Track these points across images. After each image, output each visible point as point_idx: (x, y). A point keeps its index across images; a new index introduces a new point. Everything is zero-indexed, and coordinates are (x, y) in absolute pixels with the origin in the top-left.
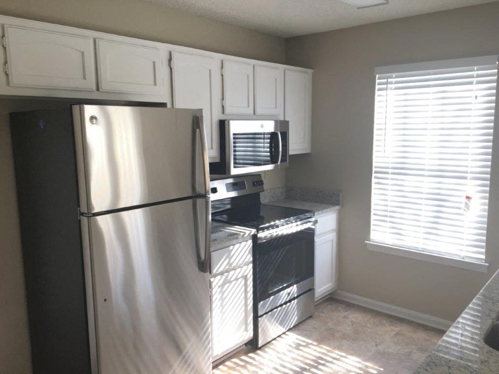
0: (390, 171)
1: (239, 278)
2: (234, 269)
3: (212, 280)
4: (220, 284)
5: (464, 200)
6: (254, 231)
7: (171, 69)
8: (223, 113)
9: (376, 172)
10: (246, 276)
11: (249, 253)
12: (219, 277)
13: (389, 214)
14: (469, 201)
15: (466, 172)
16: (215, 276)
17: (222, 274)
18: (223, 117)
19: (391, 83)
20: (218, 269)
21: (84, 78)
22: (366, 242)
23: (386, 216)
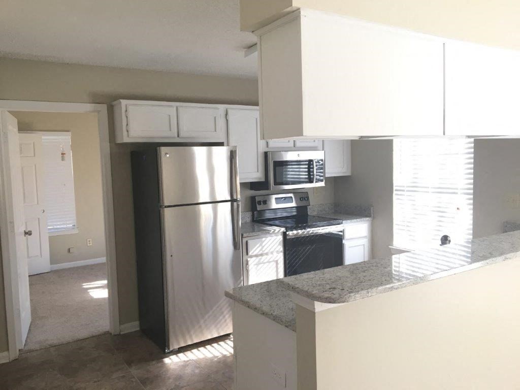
0: (406, 189)
1: (271, 262)
2: (267, 254)
3: (249, 259)
4: (255, 263)
6: (283, 229)
7: (227, 120)
8: (268, 147)
10: (277, 261)
11: (279, 244)
12: (254, 258)
16: (251, 257)
17: (256, 256)
18: (266, 150)
20: (253, 252)
21: (170, 130)
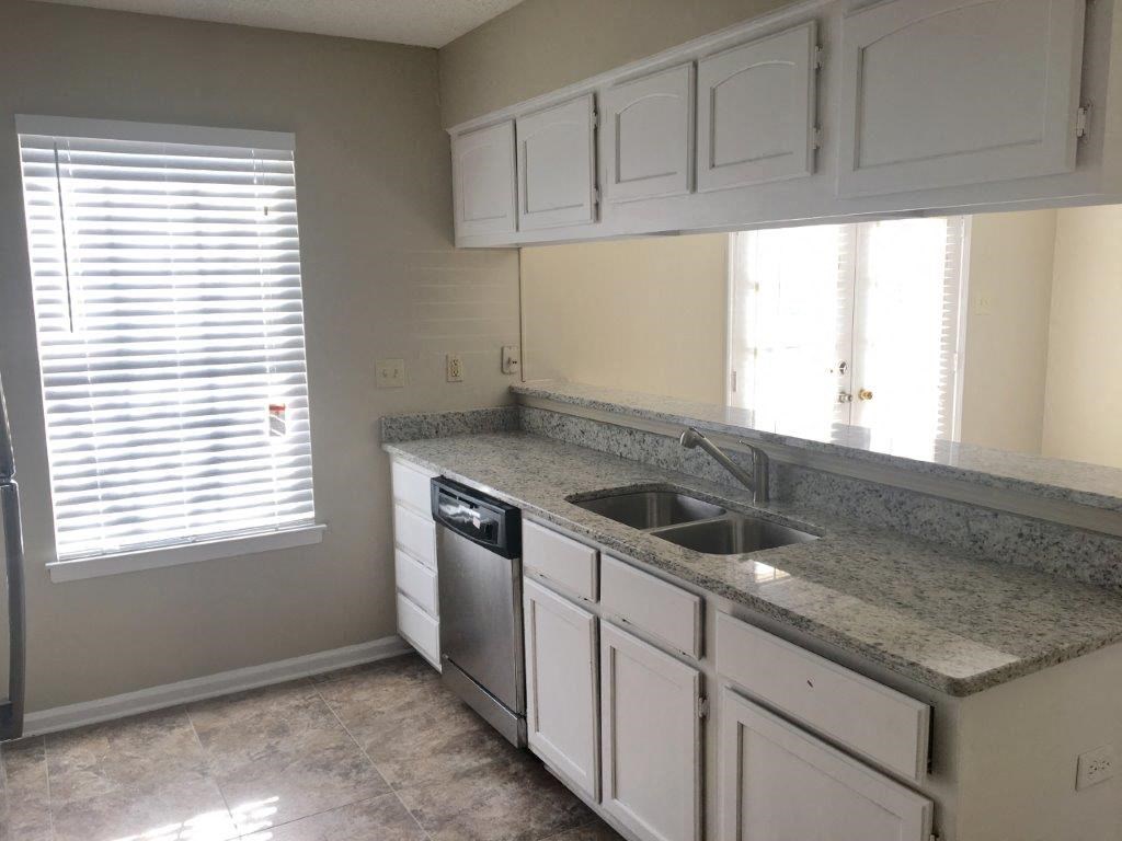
0: (90, 375)
5: (266, 415)
9: (50, 383)
13: (99, 479)
14: (277, 414)
15: (262, 359)
19: (65, 161)
22: (47, 564)
23: (93, 486)
